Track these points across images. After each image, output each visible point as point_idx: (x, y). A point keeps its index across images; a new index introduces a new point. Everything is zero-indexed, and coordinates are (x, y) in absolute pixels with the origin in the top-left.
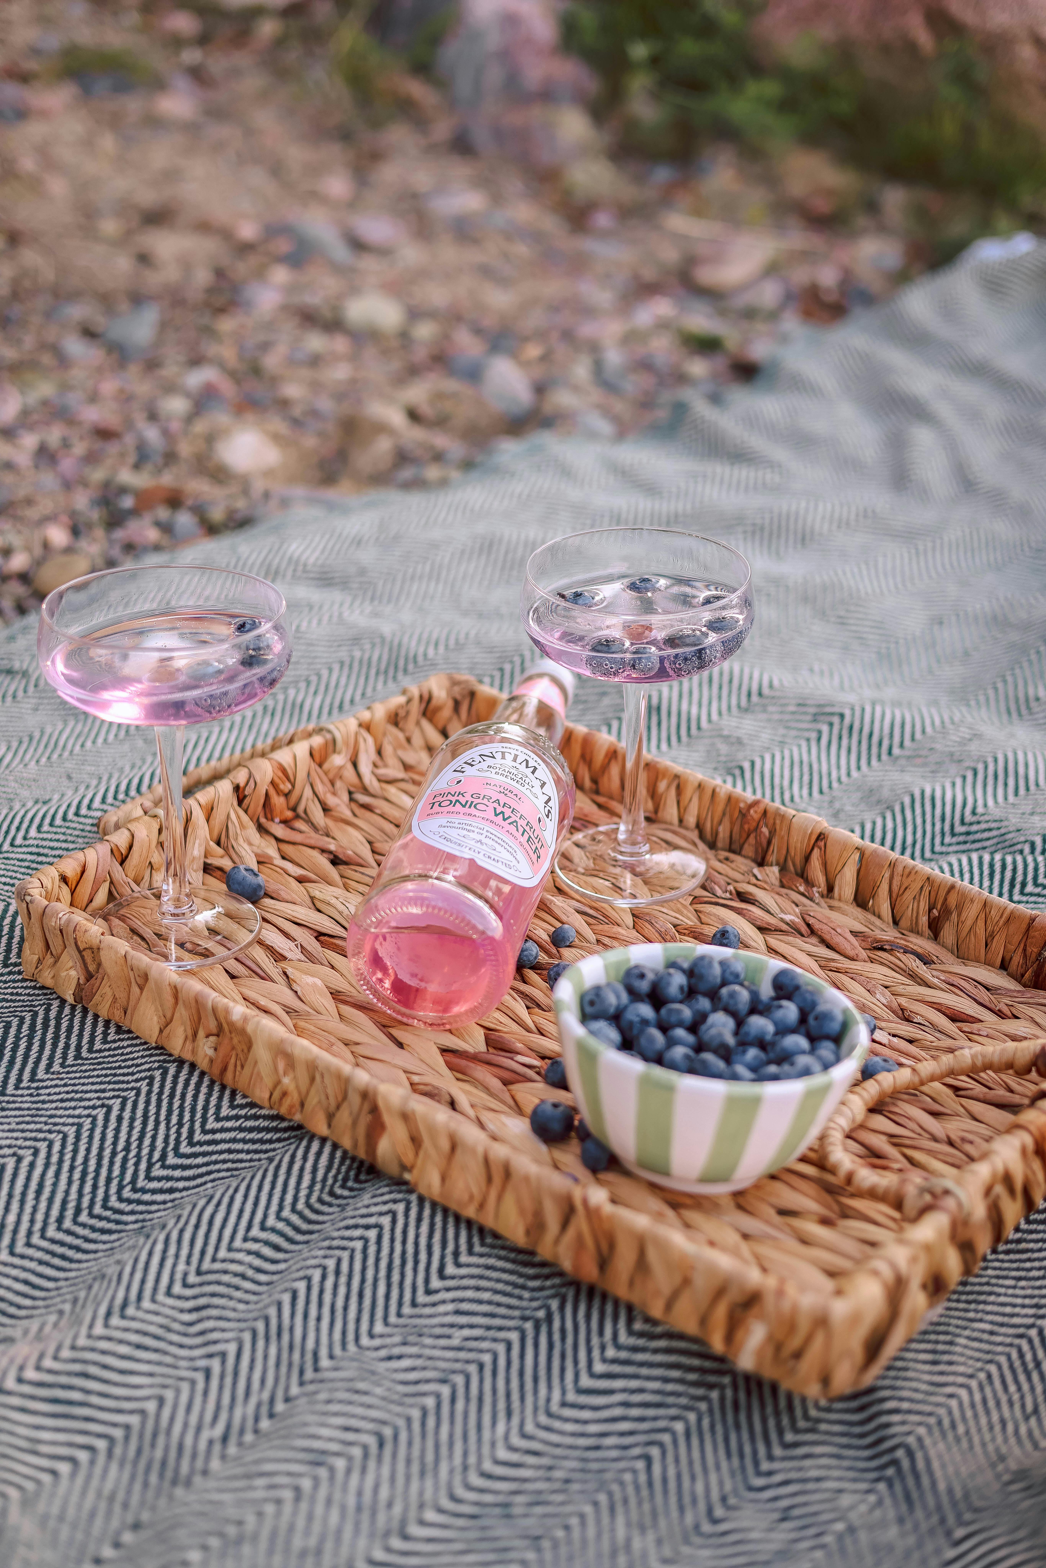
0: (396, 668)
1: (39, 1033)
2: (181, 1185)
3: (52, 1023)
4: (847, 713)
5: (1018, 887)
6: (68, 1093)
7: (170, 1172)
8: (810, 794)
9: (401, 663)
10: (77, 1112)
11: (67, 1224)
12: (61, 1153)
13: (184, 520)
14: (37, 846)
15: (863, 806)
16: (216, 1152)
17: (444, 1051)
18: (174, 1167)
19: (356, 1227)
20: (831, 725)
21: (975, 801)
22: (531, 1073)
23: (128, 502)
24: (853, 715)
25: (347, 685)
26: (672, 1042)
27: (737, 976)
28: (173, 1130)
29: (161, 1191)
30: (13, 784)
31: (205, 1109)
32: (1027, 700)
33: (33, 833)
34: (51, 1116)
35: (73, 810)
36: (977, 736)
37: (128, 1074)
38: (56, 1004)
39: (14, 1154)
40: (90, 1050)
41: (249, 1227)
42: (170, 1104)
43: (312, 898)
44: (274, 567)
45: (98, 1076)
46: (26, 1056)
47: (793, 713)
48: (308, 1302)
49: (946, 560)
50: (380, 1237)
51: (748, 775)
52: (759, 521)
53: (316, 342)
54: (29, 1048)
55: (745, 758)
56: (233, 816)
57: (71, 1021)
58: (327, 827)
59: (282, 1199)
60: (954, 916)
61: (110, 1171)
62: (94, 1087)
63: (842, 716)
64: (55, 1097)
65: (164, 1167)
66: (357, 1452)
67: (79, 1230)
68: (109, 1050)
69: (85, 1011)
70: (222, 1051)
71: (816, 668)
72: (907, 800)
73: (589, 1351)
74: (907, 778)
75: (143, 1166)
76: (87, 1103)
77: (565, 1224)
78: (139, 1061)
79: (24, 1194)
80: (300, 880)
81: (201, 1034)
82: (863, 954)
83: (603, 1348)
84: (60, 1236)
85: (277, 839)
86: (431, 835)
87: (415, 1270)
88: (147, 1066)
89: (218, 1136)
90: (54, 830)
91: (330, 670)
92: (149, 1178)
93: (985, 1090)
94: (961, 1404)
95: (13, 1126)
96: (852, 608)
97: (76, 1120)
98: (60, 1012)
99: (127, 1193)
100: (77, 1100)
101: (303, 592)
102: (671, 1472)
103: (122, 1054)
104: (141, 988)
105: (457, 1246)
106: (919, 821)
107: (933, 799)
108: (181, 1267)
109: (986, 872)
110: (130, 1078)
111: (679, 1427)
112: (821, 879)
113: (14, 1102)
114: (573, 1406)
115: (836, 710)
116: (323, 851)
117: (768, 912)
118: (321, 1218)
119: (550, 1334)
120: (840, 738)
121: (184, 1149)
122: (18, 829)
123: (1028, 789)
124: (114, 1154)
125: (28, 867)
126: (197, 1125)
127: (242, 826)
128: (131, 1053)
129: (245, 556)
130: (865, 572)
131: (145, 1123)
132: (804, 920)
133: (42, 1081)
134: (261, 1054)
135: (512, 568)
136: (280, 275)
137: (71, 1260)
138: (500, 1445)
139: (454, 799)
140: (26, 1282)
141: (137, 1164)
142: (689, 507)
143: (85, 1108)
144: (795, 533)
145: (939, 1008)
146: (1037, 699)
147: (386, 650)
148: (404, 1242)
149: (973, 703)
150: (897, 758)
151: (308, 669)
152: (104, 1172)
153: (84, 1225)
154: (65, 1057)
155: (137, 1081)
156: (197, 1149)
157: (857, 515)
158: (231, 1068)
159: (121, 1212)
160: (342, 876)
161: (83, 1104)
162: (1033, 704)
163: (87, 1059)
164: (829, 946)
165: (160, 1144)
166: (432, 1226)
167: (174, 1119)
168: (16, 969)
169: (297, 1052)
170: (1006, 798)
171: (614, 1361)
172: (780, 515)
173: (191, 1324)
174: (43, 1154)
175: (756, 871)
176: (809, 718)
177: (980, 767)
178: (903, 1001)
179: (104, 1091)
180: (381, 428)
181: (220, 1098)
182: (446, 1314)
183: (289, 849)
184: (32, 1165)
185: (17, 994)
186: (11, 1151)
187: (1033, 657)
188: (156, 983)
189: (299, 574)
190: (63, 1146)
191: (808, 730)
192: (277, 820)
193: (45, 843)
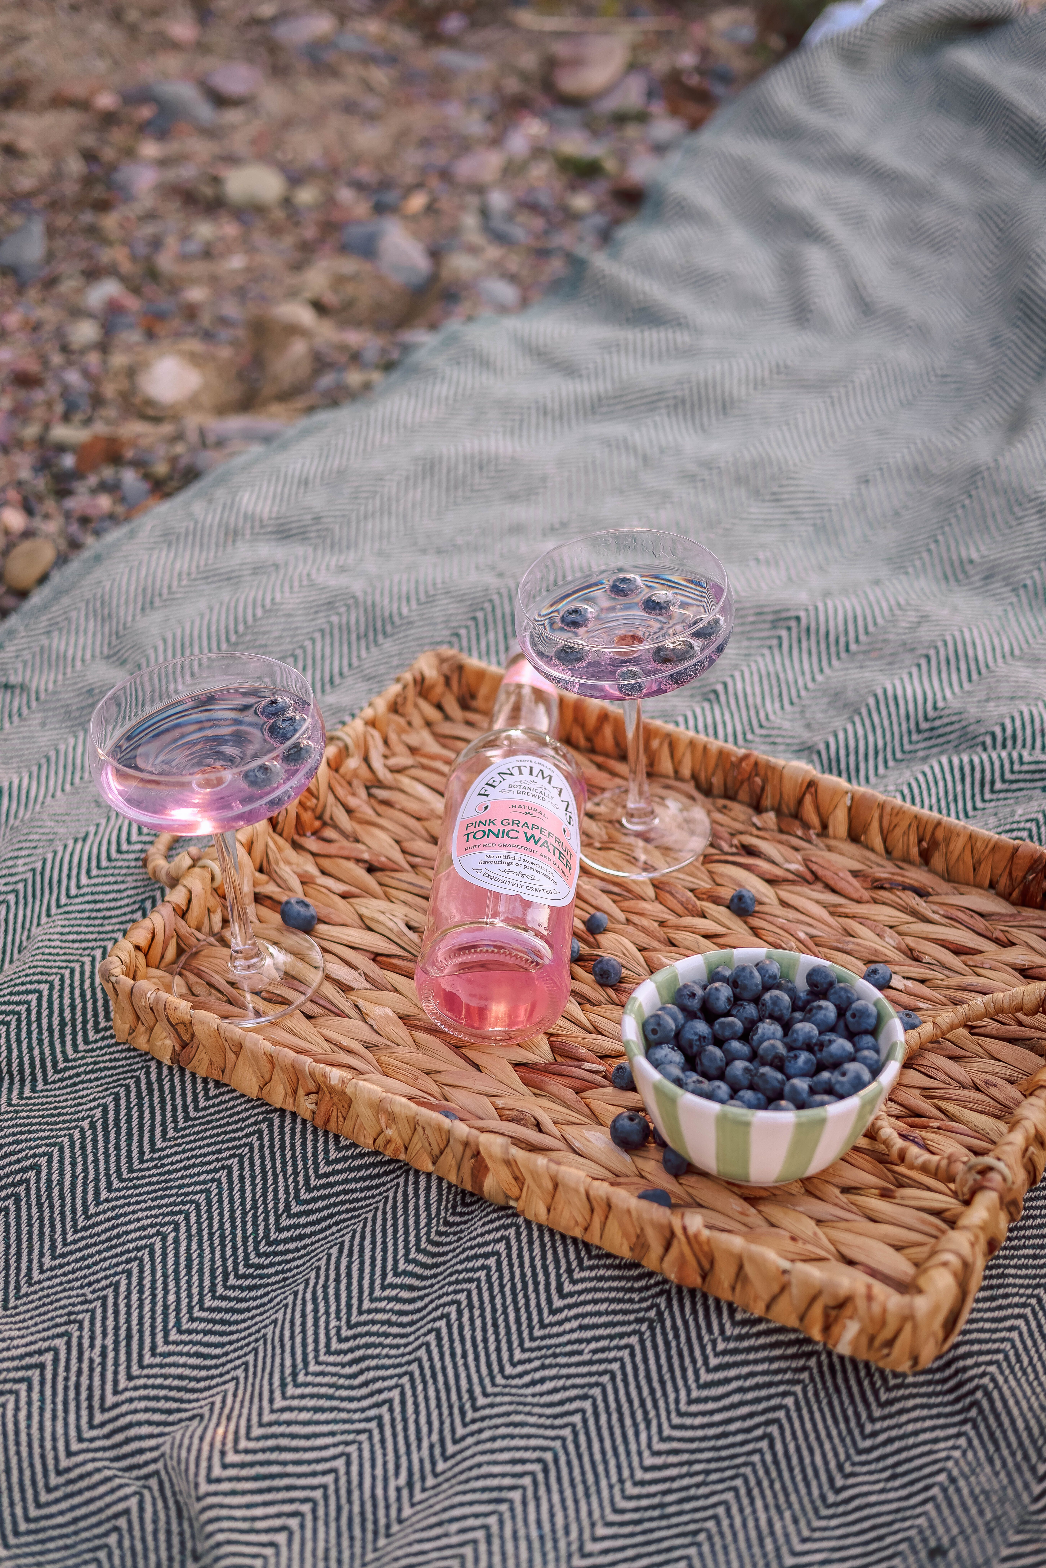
0: (375, 630)
1: (146, 1099)
2: (308, 1230)
3: (155, 1086)
4: (802, 614)
5: (987, 787)
6: (188, 1159)
7: (295, 1221)
8: (782, 707)
9: (379, 625)
10: (202, 1178)
11: (220, 1290)
12: (199, 1222)
13: (130, 477)
14: (92, 894)
15: (832, 713)
16: (333, 1195)
17: (517, 1065)
18: (299, 1215)
19: (476, 1257)
20: (789, 629)
21: (935, 695)
22: (598, 1078)
23: (68, 461)
24: (808, 616)
25: (332, 656)
26: (730, 1059)
27: (774, 977)
28: (291, 1180)
29: (292, 1239)
30: (49, 823)
31: (315, 1155)
32: (961, 562)
33: (84, 880)
34: (180, 1187)
35: (114, 847)
36: (924, 618)
37: (237, 1130)
38: (153, 1065)
39: (158, 1233)
40: (196, 1109)
41: (384, 1276)
42: (283, 1156)
43: (361, 917)
44: (232, 526)
45: (211, 1137)
46: (141, 1126)
47: (753, 623)
48: (451, 1341)
49: (861, 405)
50: (499, 1263)
51: (723, 698)
52: (679, 394)
53: (205, 230)
54: (141, 1117)
55: (717, 682)
56: (271, 844)
57: (172, 1081)
58: (355, 832)
59: (406, 1241)
60: (942, 847)
61: (244, 1230)
62: (210, 1149)
63: (798, 619)
64: (178, 1166)
65: (289, 1216)
66: (527, 1481)
67: (231, 1293)
68: (213, 1106)
69: (182, 1070)
70: (323, 1107)
71: (761, 556)
72: (871, 701)
73: (703, 1348)
74: (867, 675)
75: (272, 1220)
76: (208, 1168)
77: (667, 1247)
78: (244, 1115)
79: (176, 1272)
80: (344, 896)
81: (301, 1092)
82: (866, 895)
83: (714, 1343)
84: (216, 1303)
85: (314, 855)
86: (474, 873)
87: (536, 1290)
88: (252, 1120)
89: (332, 1179)
90: (103, 872)
91: (313, 640)
92: (279, 1230)
93: (998, 1025)
94: (1021, 1334)
95: (149, 1203)
96: (785, 482)
97: (203, 1187)
98: (159, 1074)
99: (263, 1248)
100: (198, 1165)
101: (266, 551)
102: (792, 1447)
103: (227, 1109)
104: (237, 1054)
105: (569, 1263)
106: (886, 723)
107: (896, 698)
108: (333, 1323)
109: (958, 776)
110: (240, 1134)
111: (789, 1401)
112: (814, 820)
113: (144, 1177)
114: (698, 1401)
115: (792, 614)
116: (358, 861)
117: (773, 862)
118: (442, 1249)
119: (664, 1334)
120: (800, 641)
121: (304, 1195)
122: (69, 877)
123: (979, 673)
124: (244, 1214)
125: (89, 918)
126: (311, 1171)
127: (280, 849)
128: (234, 1107)
129: (202, 517)
130: (787, 435)
131: (265, 1179)
132: (807, 867)
133: (162, 1150)
134: (362, 1110)
135: (456, 487)
136: (150, 149)
137: (230, 1323)
138: (646, 1453)
139: (486, 829)
140: (198, 1355)
141: (266, 1219)
142: (609, 386)
143: (208, 1172)
144: (716, 401)
145: (943, 944)
146: (971, 562)
147: (361, 610)
148: (522, 1265)
149: (910, 570)
150: (855, 654)
151: (291, 642)
152: (239, 1232)
153: (233, 1287)
154: (175, 1121)
155: (247, 1136)
156: (315, 1194)
157: (771, 372)
158: (333, 1119)
159: (262, 1267)
160: (381, 884)
161: (205, 1168)
162: (968, 567)
163: (195, 1119)
164: (834, 891)
165: (281, 1195)
166: (543, 1245)
167: (290, 1170)
168: (108, 1033)
169: (397, 1109)
170: (961, 687)
171: (724, 1353)
172: (698, 384)
173: (354, 1376)
174: (183, 1229)
175: (755, 819)
176: (768, 626)
177: (932, 652)
178: (910, 941)
179: (219, 1151)
180: (293, 330)
181: (326, 1142)
182: (572, 1331)
183: (326, 863)
184: (176, 1241)
185: (115, 1060)
186: (154, 1230)
187: (960, 512)
188: (252, 1052)
189: (256, 530)
190: (199, 1216)
191: (768, 638)
192: (309, 834)
193: (98, 889)
